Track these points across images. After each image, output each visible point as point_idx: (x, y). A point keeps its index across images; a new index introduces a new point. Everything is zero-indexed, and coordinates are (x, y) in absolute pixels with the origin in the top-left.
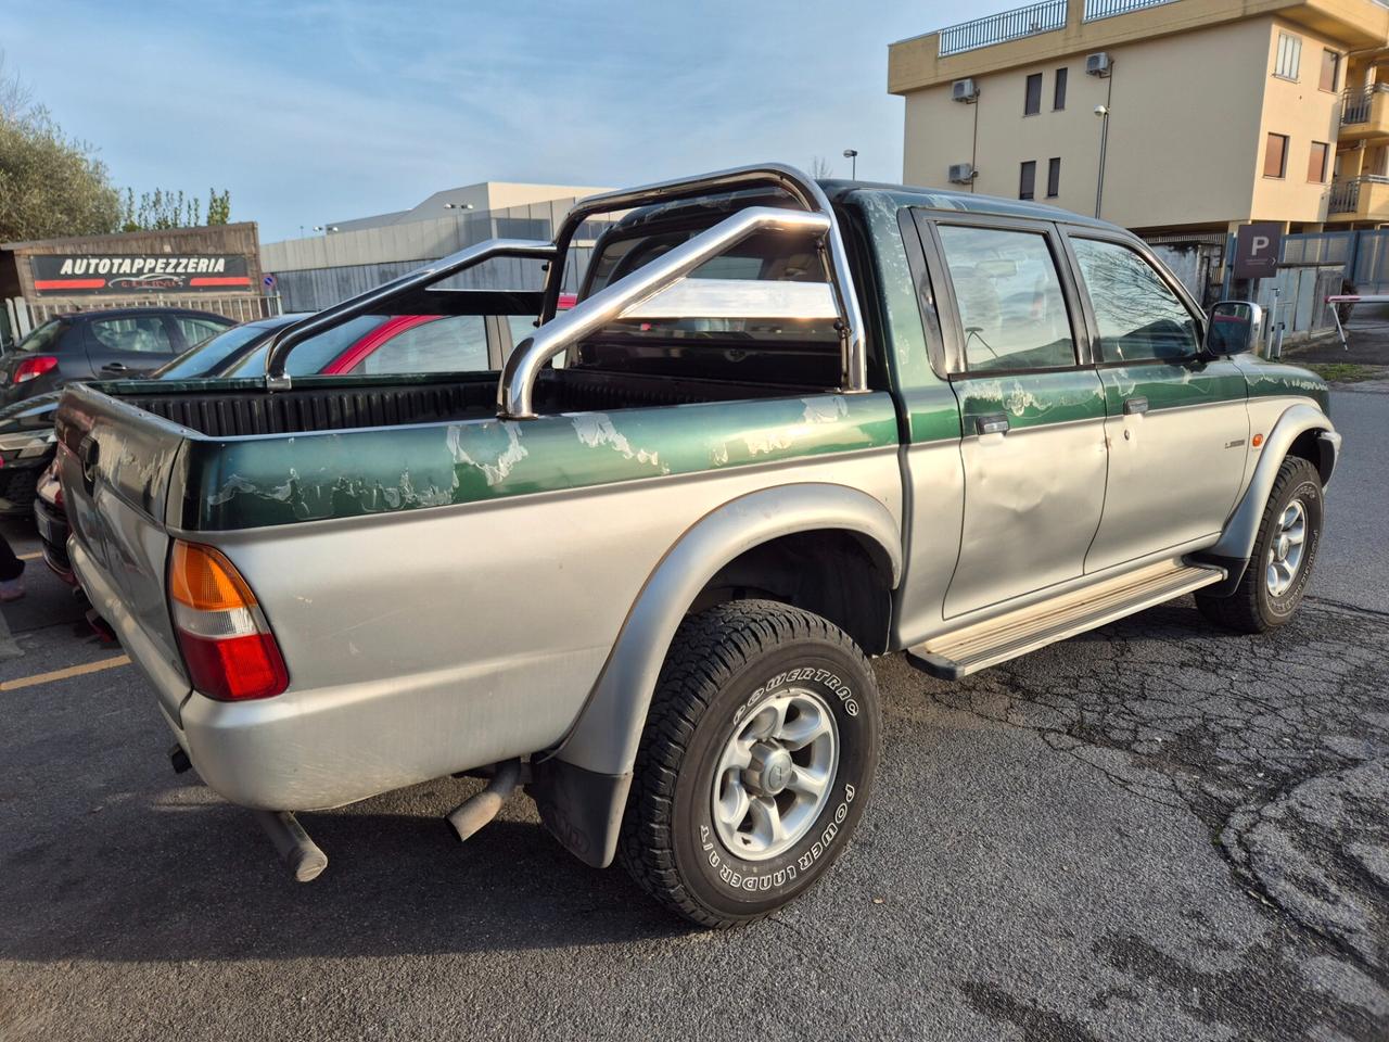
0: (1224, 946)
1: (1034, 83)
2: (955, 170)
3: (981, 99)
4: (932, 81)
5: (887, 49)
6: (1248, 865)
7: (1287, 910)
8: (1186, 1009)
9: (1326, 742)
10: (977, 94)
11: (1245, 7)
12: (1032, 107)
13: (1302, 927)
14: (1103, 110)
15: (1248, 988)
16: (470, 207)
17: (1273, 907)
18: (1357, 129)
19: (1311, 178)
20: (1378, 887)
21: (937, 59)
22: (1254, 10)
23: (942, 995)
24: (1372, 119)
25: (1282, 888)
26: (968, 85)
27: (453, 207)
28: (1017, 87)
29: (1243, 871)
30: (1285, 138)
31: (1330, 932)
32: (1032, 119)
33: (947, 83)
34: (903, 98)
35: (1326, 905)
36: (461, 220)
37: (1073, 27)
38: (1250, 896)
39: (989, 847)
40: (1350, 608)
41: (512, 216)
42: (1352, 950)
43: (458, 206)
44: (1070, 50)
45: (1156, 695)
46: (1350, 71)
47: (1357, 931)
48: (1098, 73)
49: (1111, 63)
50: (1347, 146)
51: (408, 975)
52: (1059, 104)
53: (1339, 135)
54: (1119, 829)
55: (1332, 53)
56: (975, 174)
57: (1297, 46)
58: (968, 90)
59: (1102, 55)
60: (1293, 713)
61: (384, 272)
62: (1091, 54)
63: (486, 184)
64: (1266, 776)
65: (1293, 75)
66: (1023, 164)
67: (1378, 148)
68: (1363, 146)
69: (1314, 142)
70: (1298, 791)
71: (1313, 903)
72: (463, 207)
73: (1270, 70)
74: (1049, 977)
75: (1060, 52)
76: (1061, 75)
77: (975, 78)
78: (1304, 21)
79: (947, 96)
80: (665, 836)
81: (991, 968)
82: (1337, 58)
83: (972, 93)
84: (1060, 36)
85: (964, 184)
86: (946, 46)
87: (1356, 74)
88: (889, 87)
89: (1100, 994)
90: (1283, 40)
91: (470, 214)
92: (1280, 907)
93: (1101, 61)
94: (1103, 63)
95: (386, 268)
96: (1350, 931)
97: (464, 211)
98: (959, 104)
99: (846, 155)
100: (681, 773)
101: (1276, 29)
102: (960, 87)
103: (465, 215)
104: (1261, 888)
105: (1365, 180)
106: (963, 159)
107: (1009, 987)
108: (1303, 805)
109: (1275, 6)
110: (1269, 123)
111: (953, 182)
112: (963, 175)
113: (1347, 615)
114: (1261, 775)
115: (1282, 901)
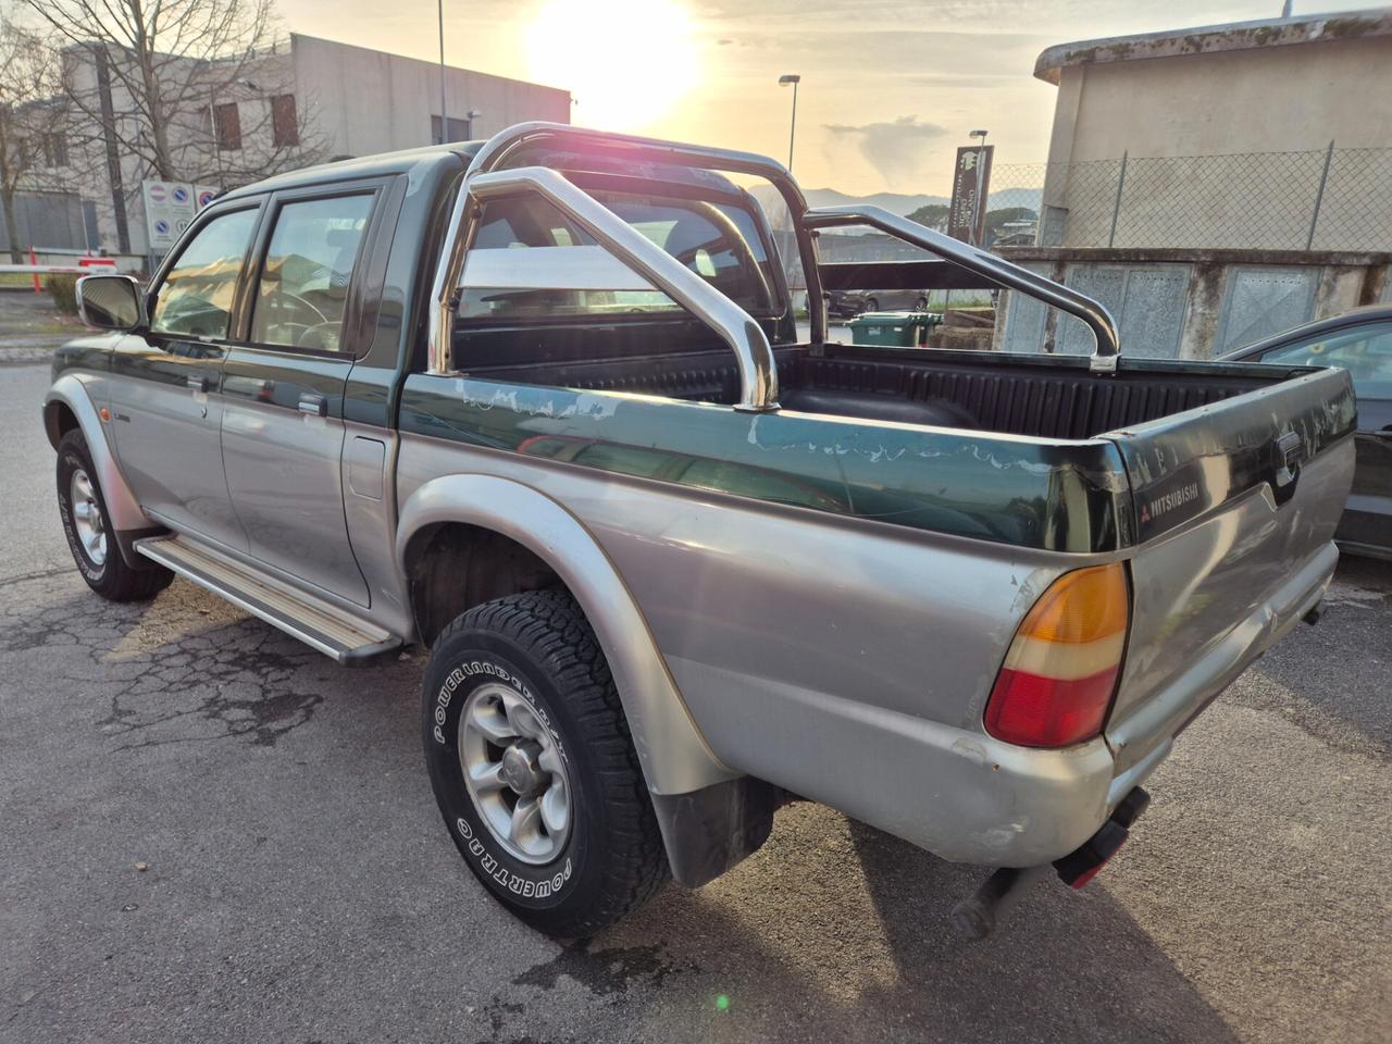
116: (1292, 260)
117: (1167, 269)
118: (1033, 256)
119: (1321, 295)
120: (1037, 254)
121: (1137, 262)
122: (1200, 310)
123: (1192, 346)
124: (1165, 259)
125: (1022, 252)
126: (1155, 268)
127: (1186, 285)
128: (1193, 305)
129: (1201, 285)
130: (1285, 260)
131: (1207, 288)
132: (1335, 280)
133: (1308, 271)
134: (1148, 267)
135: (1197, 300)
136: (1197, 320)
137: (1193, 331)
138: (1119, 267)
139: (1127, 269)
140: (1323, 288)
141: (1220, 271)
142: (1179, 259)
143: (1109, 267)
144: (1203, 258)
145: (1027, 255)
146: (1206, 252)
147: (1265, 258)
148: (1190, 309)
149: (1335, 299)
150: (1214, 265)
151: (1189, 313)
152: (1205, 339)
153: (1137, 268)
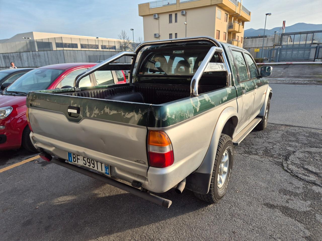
0: (298, 188)
1: (170, 16)
2: (155, 35)
3: (160, 19)
4: (149, 14)
5: (138, 5)
6: (292, 172)
7: (303, 179)
8: (301, 200)
9: (287, 149)
10: (159, 17)
11: (211, 3)
12: (170, 21)
13: (307, 182)
14: (186, 23)
15: (307, 194)
16: (30, 38)
17: (301, 179)
18: (231, 30)
19: (224, 40)
20: (313, 173)
21: (149, 9)
22: (213, 4)
23: (261, 207)
24: (234, 28)
25: (300, 176)
26: (157, 15)
27: (25, 38)
28: (167, 17)
29: (292, 174)
30: (219, 31)
31: (312, 182)
32: (171, 24)
33: (152, 15)
34: (142, 17)
35: (308, 177)
36: (28, 42)
37: (178, 4)
38: (296, 178)
39: (248, 177)
40: (273, 124)
41: (43, 41)
42: (317, 184)
43: (27, 38)
44: (178, 9)
45: (255, 144)
46: (229, 18)
47: (316, 181)
48: (183, 15)
49: (186, 13)
50: (229, 33)
51: (156, 228)
52: (176, 21)
53: (228, 31)
54: (267, 170)
55: (226, 14)
56: (160, 36)
57: (220, 12)
58: (157, 16)
59: (184, 11)
60: (278, 144)
61: (4, 56)
62: (182, 11)
63: (32, 33)
64: (283, 156)
65: (220, 18)
66: (170, 34)
67: (234, 34)
68: (232, 33)
69: (224, 32)
70: (290, 158)
71: (306, 177)
72: (28, 38)
73: (216, 17)
74: (276, 199)
75: (175, 10)
76: (176, 15)
77: (158, 14)
78: (222, 6)
79: (152, 17)
80: (213, 185)
81: (266, 200)
82: (227, 14)
83: (158, 17)
84: (175, 6)
85: (157, 38)
86: (151, 6)
87: (230, 18)
88: (139, 14)
89: (286, 200)
90: (218, 11)
91: (31, 40)
92: (302, 179)
93: (184, 12)
94: (184, 13)
95: (5, 55)
96: (314, 181)
97: (28, 39)
98: (155, 19)
99: (131, 30)
100: (216, 171)
101: (217, 8)
102: (155, 16)
103: (29, 40)
104: (297, 176)
105: (233, 40)
106: (157, 32)
107: (271, 203)
108: (292, 161)
109: (217, 3)
110: (216, 28)
111: (155, 37)
112: (157, 36)
113: (273, 125)
114: (282, 156)
115: (301, 178)
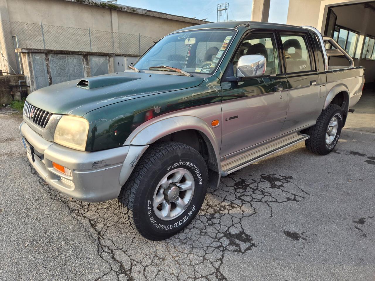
116: (102, 54)
117: (76, 56)
118: (38, 51)
119: (108, 62)
120: (40, 51)
121: (70, 54)
122: (86, 66)
123: (87, 75)
124: (76, 53)
125: (34, 50)
126: (73, 56)
127: (81, 60)
128: (84, 65)
129: (85, 60)
130: (101, 54)
131: (86, 61)
132: (109, 59)
133: (105, 57)
134: (71, 56)
135: (85, 64)
136: (86, 69)
137: (86, 71)
138: (64, 55)
139: (66, 56)
140: (108, 61)
141: (87, 57)
142: (79, 54)
143: (61, 55)
144: (85, 54)
145: (36, 51)
146: (85, 52)
147: (97, 54)
148: (84, 66)
149: (110, 63)
150: (87, 55)
151: (84, 67)
152: (89, 73)
153: (69, 56)
